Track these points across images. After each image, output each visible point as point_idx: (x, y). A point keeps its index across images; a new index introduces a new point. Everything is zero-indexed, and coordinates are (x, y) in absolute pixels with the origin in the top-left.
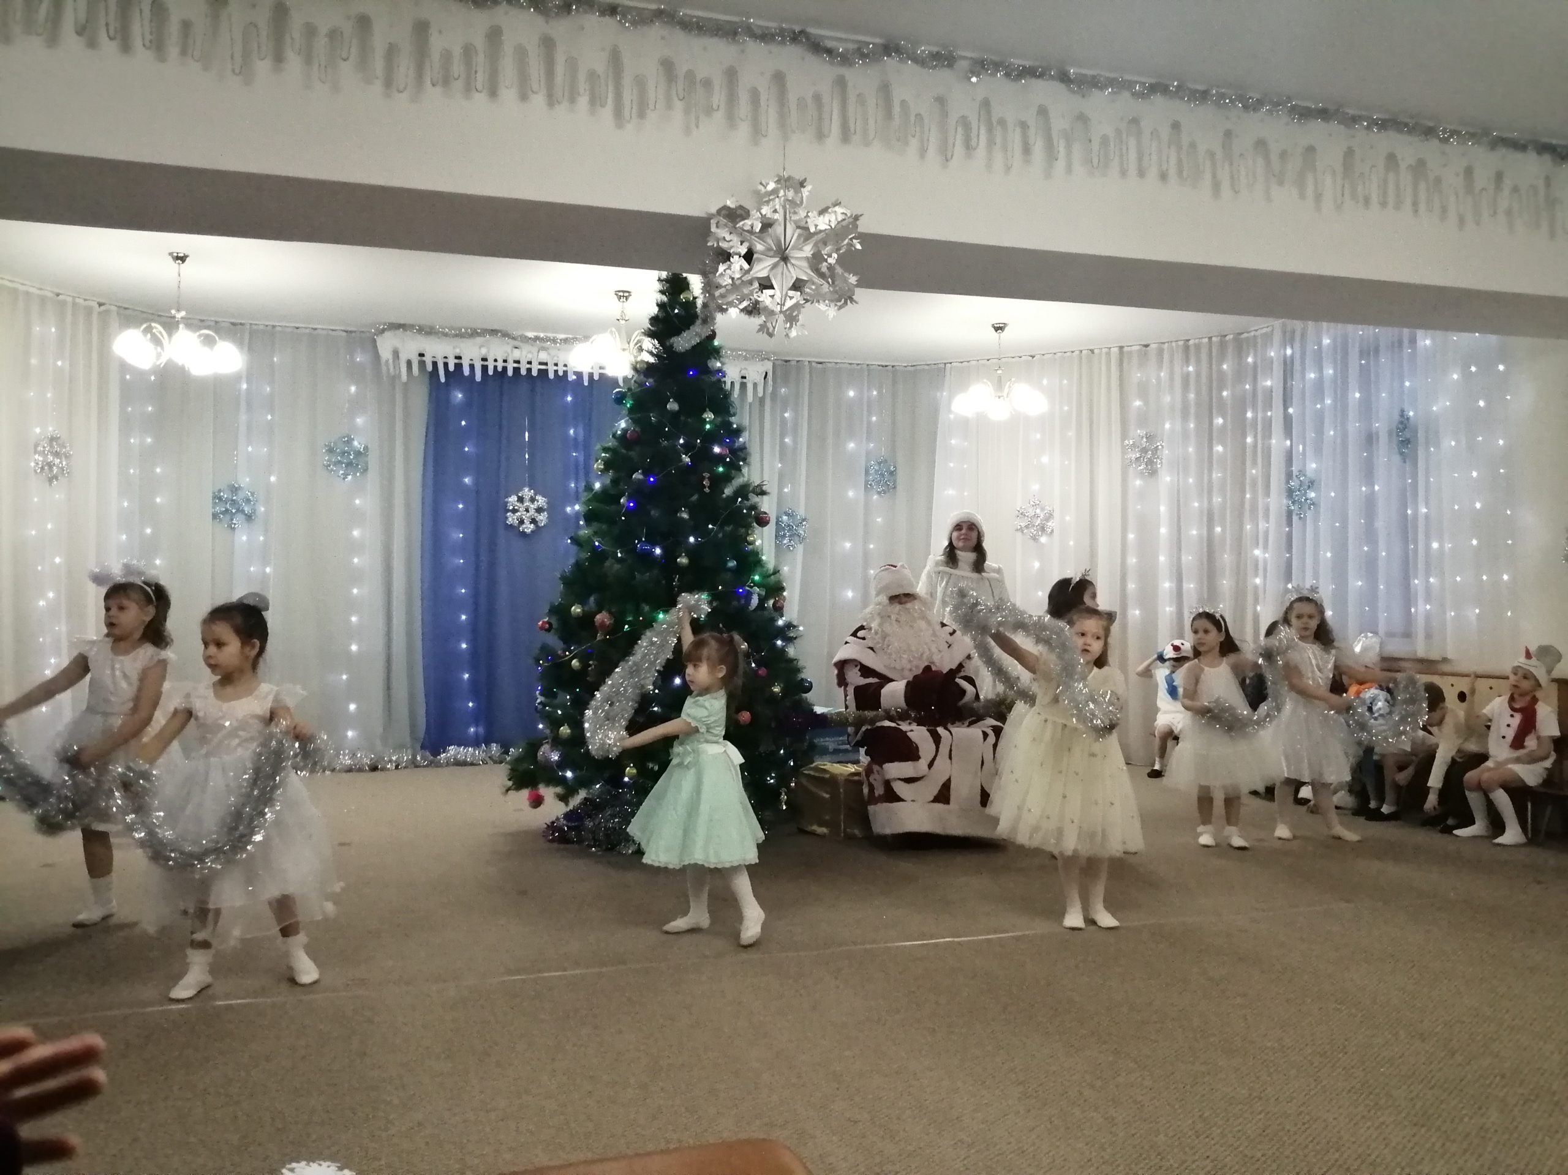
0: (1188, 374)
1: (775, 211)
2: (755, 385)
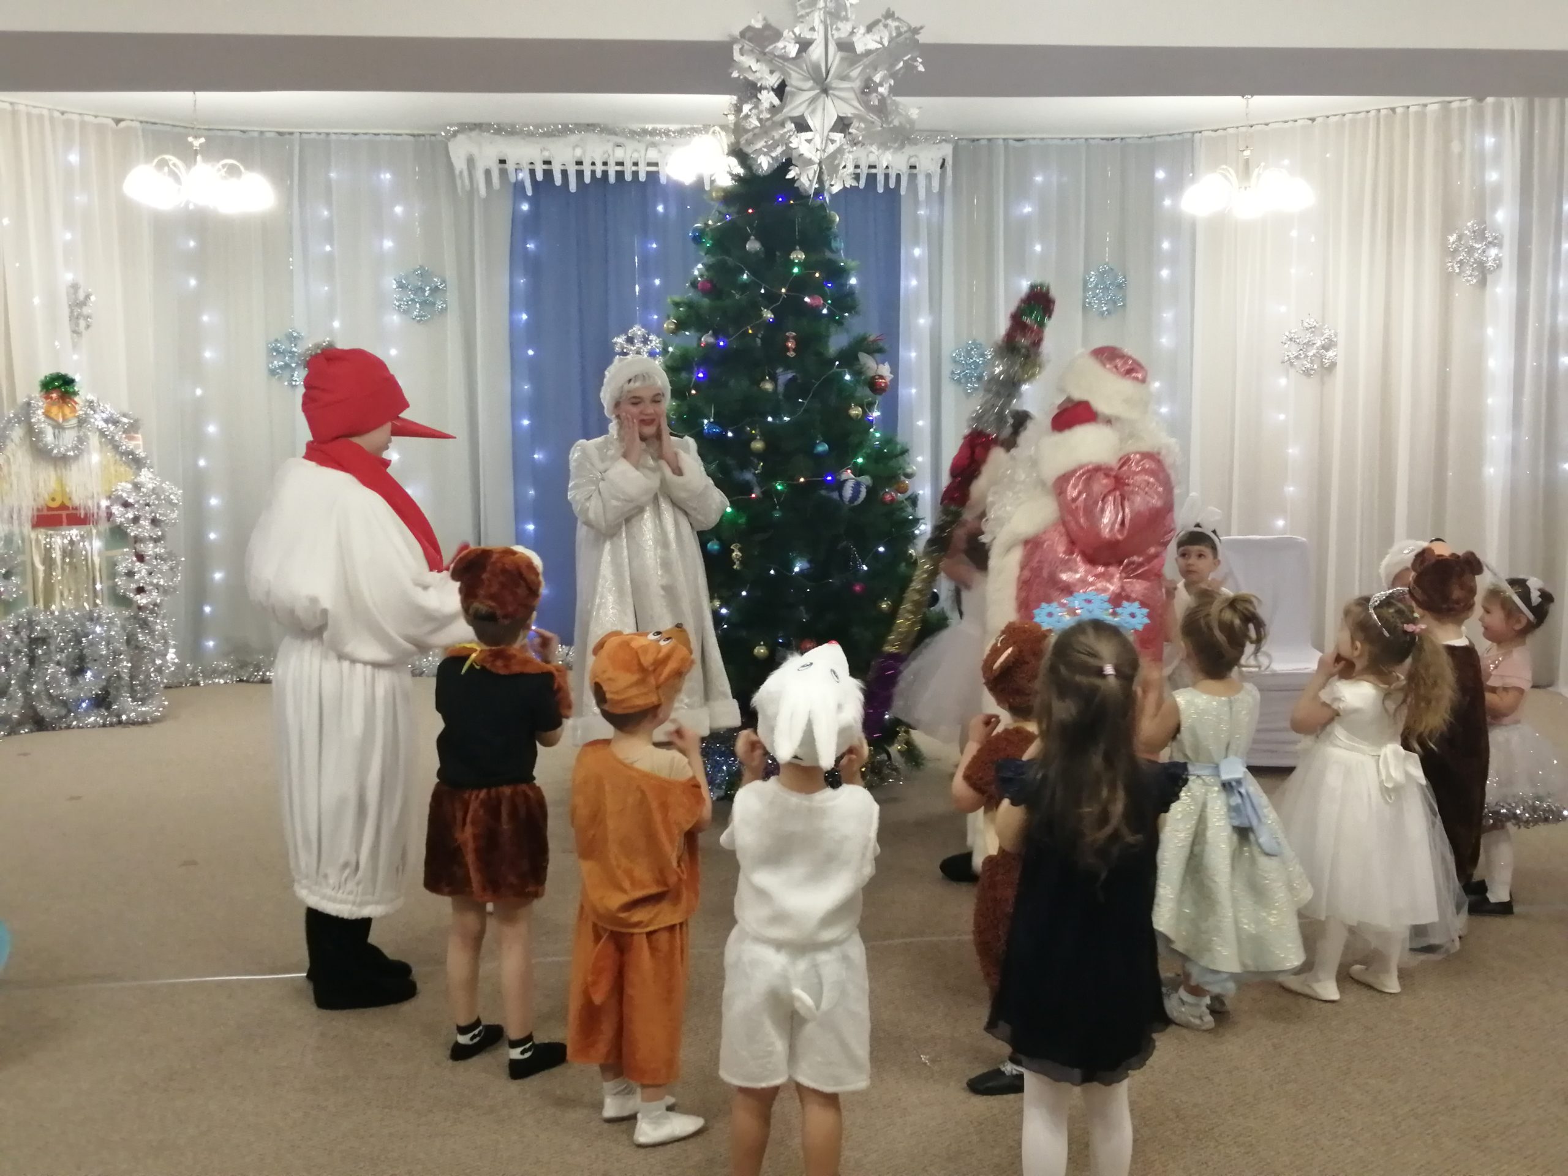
1: (813, 29)
2: (929, 176)
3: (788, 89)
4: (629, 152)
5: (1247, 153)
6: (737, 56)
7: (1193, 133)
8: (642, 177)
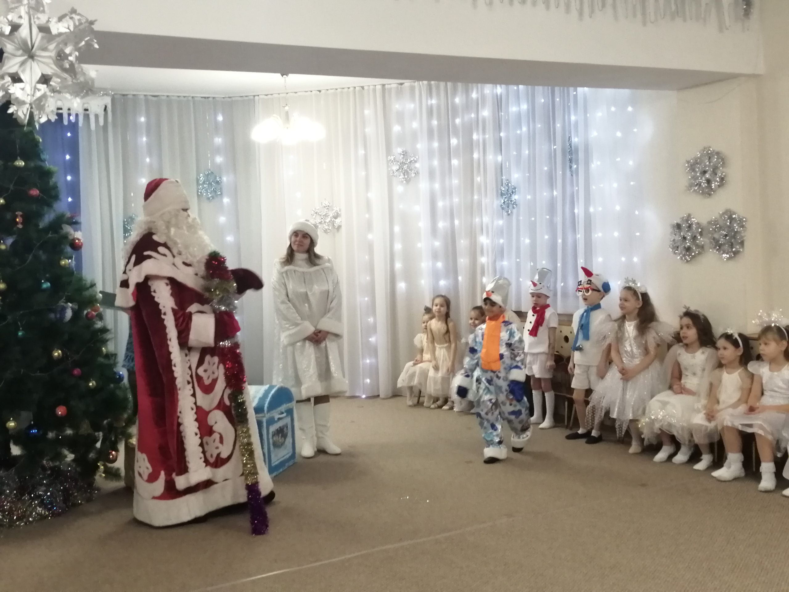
0: (432, 105)
1: (20, 17)
2: (97, 116)
3: (5, 55)
5: (287, 108)
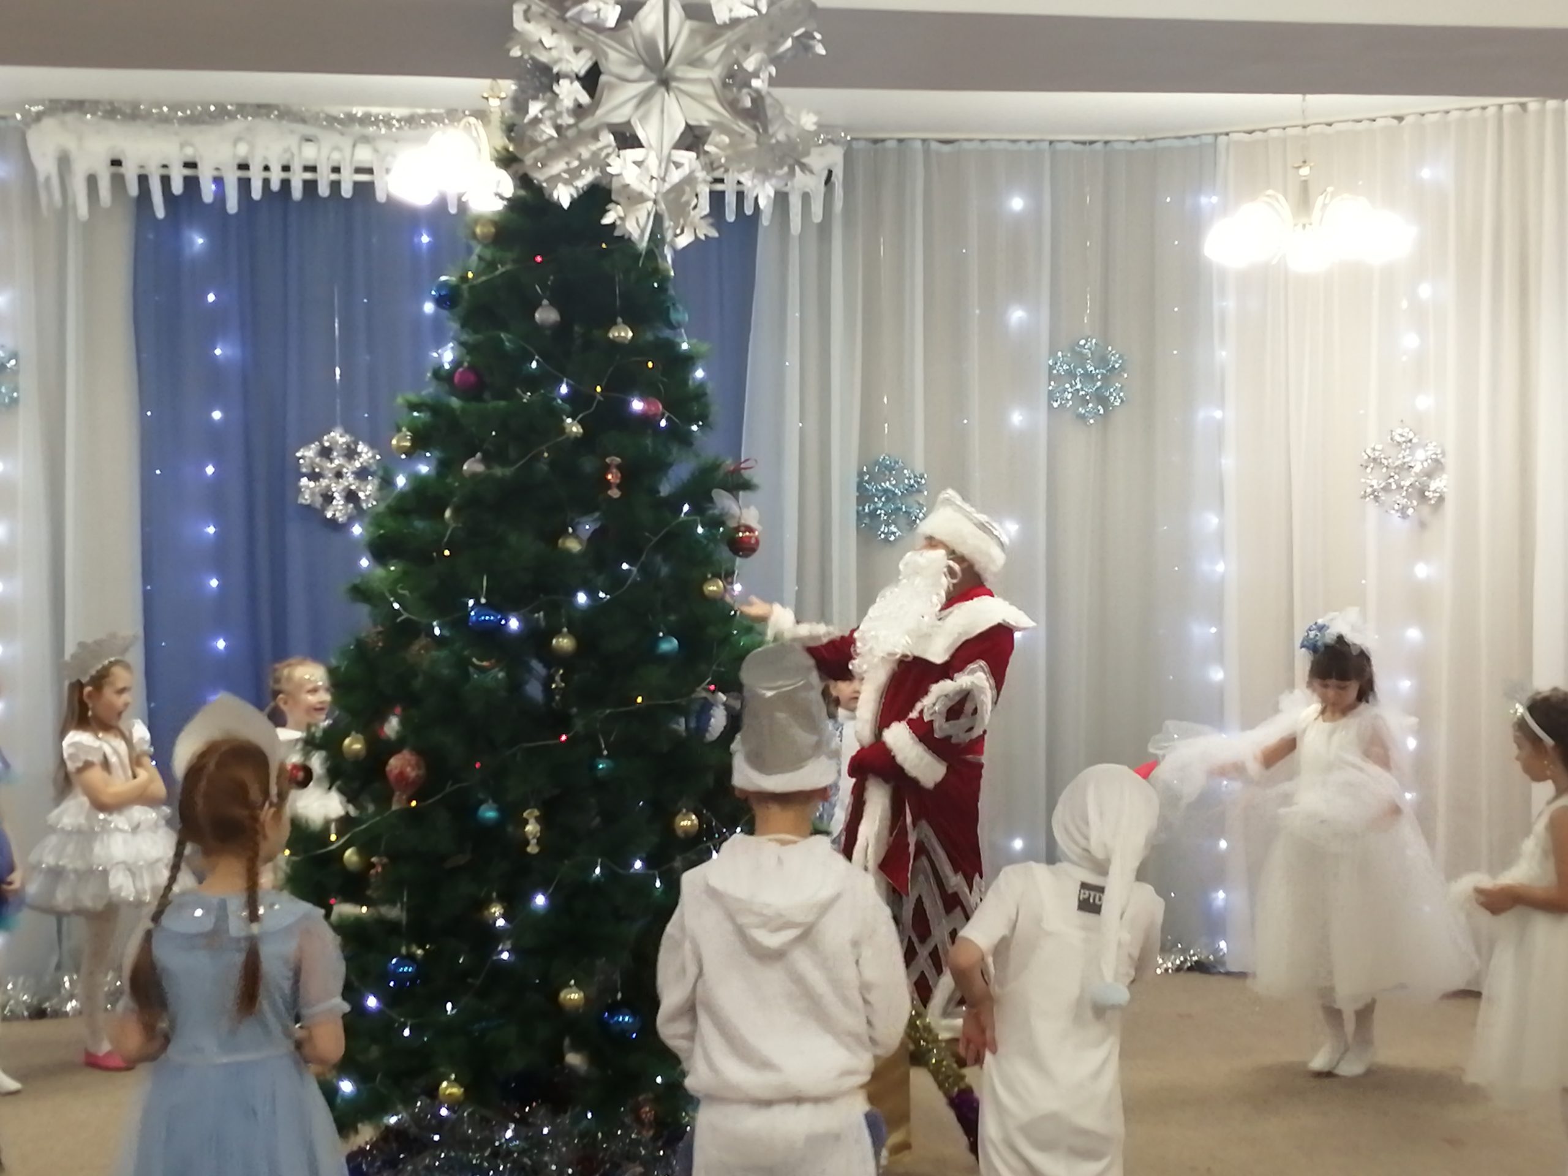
3: (603, 79)
4: (325, 152)
5: (1305, 171)
6: (519, 23)
7: (1216, 135)
8: (347, 191)
